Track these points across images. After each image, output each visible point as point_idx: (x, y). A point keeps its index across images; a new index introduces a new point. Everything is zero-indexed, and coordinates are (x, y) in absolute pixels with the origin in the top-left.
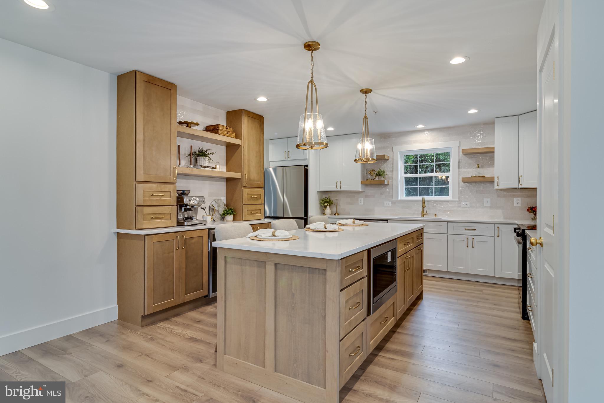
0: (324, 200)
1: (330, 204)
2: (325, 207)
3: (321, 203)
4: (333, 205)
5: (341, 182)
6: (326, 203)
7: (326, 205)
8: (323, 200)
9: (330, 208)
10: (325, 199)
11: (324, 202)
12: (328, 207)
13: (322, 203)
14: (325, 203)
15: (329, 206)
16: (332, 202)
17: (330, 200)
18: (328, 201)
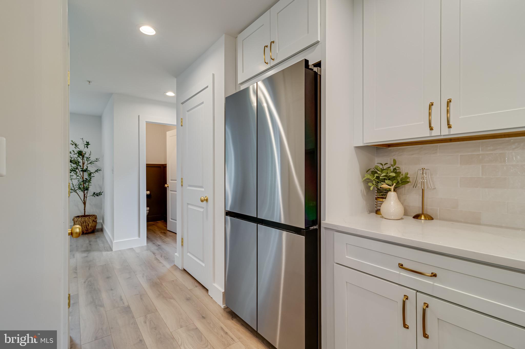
0: (376, 173)
1: (398, 183)
2: (383, 194)
3: (367, 181)
4: (407, 186)
5: (449, 102)
6: (383, 181)
7: (385, 186)
8: (374, 173)
9: (399, 198)
10: (382, 170)
11: (378, 178)
12: (392, 195)
13: (371, 181)
14: (379, 180)
15: (394, 190)
16: (407, 177)
17: (400, 173)
18: (393, 175)
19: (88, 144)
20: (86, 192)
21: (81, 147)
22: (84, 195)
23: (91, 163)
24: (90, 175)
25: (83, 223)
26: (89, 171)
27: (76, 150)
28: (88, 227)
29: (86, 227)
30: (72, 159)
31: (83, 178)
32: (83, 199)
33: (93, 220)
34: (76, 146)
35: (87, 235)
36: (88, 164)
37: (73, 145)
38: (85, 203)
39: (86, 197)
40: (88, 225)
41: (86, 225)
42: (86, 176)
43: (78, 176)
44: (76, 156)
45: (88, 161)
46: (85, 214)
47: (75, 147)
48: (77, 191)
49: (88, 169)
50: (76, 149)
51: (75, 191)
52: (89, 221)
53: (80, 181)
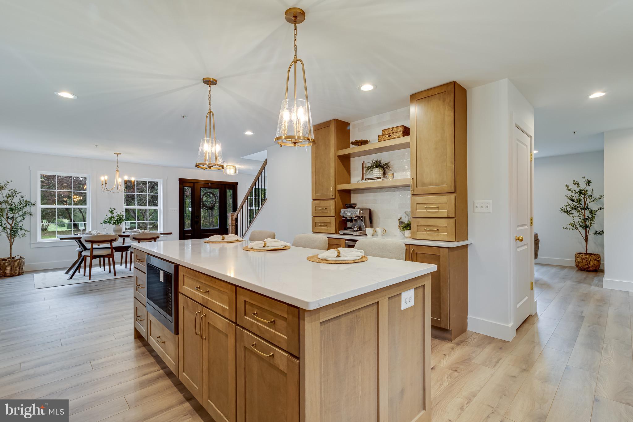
19: (589, 183)
20: (588, 229)
21: (583, 186)
22: (586, 232)
23: (594, 200)
24: (591, 212)
25: (584, 260)
26: (590, 209)
27: (578, 190)
28: (589, 264)
29: (587, 264)
30: (573, 198)
31: (585, 216)
32: (584, 237)
33: (595, 259)
34: (578, 185)
35: (587, 272)
36: (591, 202)
37: (575, 184)
38: (586, 241)
39: (588, 235)
40: (590, 263)
41: (587, 262)
42: (587, 213)
43: (580, 214)
44: (577, 195)
45: (590, 199)
46: (586, 251)
47: (577, 187)
48: (578, 228)
49: (589, 207)
50: (578, 188)
51: (576, 228)
52: (590, 259)
53: (581, 219)
